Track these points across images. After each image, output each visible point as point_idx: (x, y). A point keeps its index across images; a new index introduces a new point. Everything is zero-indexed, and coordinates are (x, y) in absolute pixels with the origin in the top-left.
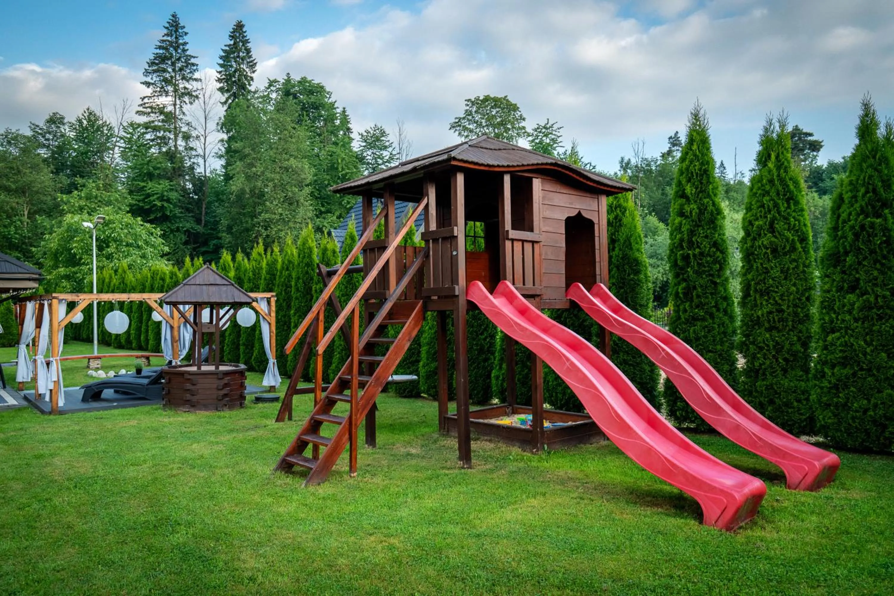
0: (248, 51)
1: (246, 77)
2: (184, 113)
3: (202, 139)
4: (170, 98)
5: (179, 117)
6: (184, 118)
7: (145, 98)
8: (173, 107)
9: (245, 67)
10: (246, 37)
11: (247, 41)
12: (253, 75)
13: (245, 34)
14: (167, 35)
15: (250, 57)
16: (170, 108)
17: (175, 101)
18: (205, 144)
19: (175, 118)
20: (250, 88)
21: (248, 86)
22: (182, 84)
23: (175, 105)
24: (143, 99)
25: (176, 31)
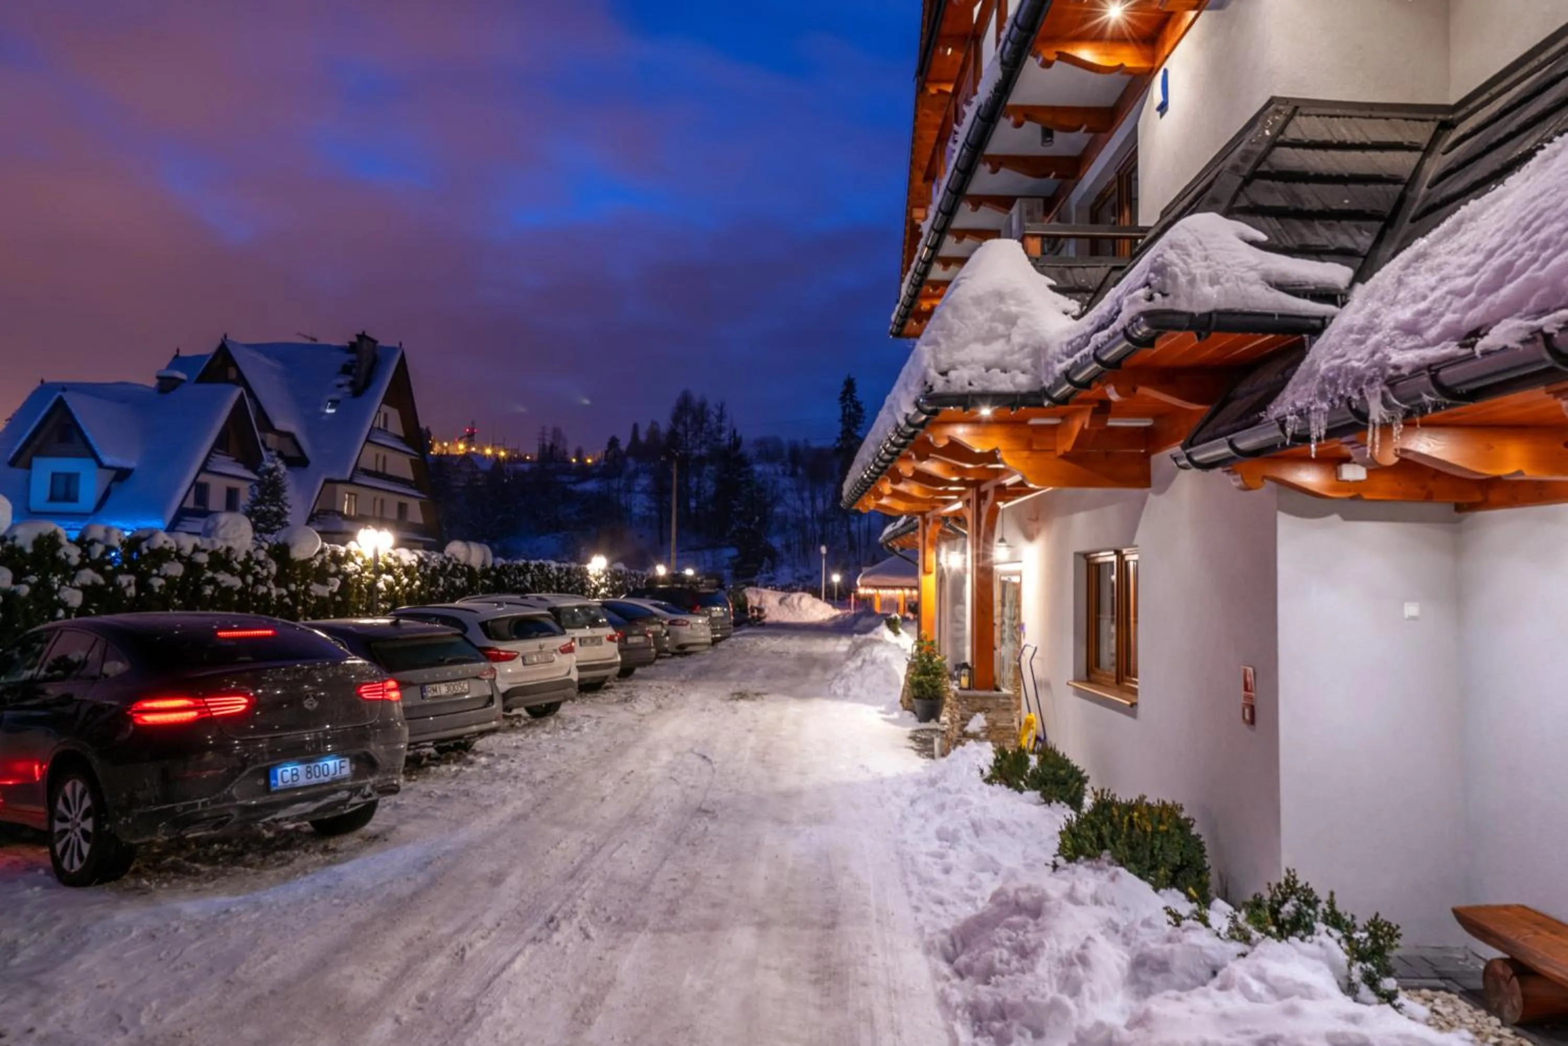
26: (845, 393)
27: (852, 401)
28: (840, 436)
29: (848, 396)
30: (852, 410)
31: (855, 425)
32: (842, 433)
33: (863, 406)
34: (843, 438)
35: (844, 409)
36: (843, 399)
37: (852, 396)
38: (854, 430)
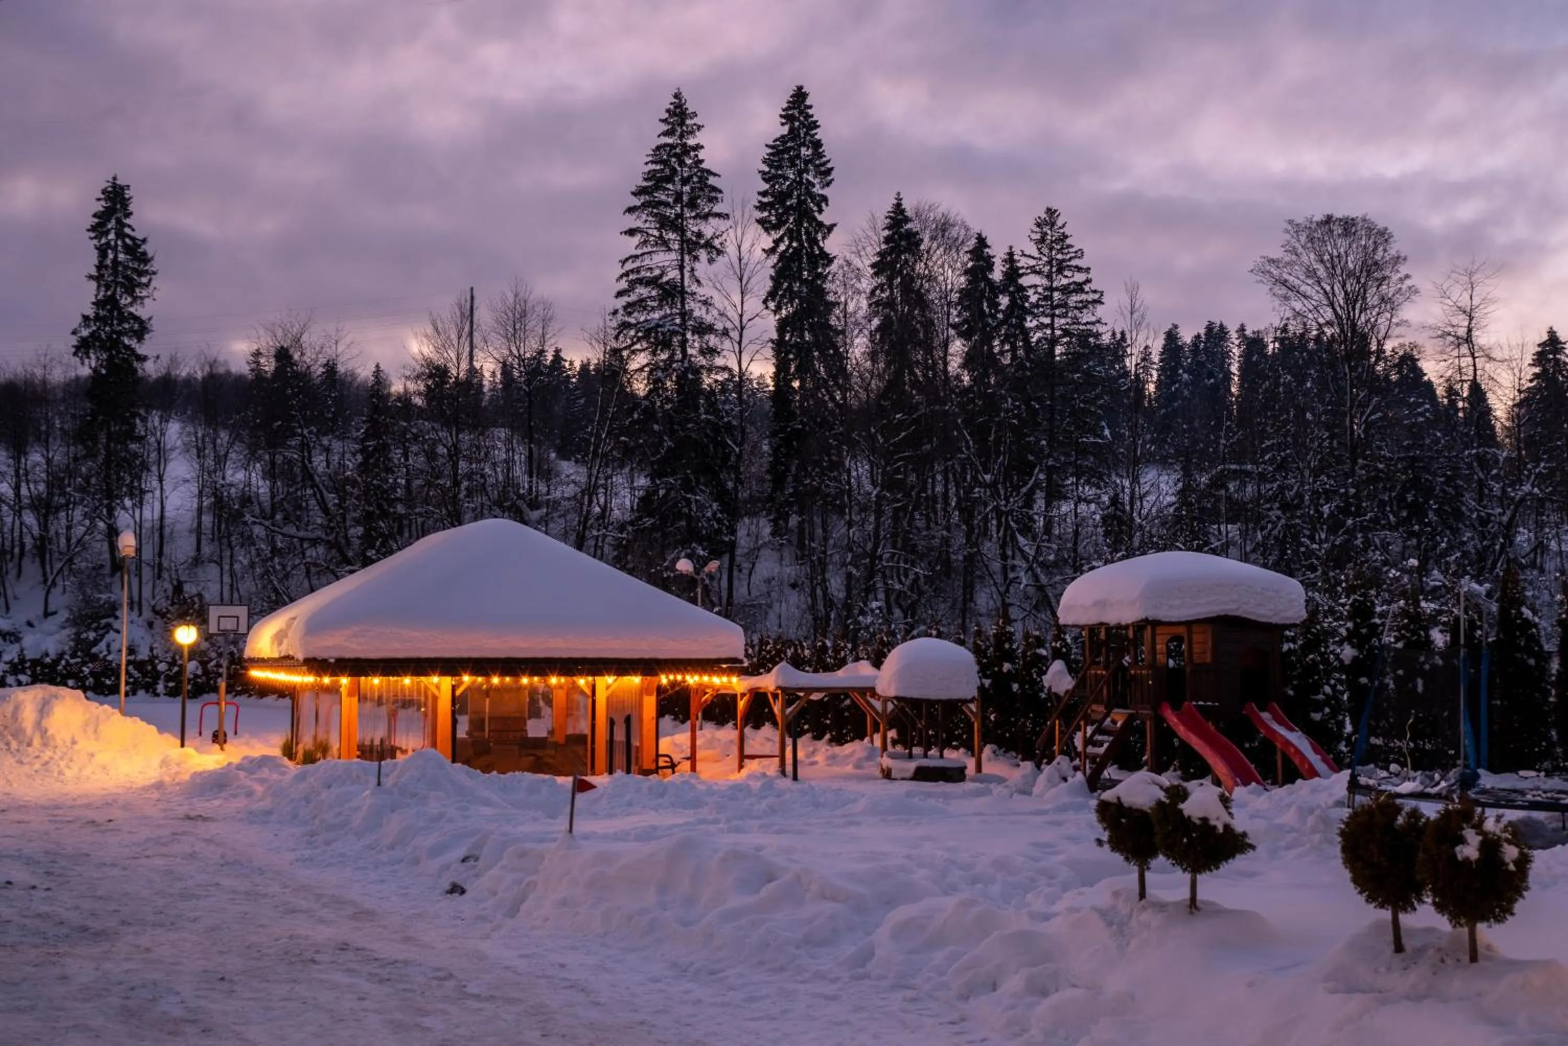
0: (817, 145)
1: (812, 196)
2: (698, 281)
3: (735, 335)
4: (674, 256)
5: (689, 290)
6: (700, 291)
7: (627, 260)
8: (677, 272)
9: (810, 178)
10: (812, 116)
11: (815, 125)
12: (826, 192)
13: (810, 112)
14: (666, 134)
15: (821, 156)
16: (673, 274)
17: (682, 260)
18: (740, 343)
19: (683, 292)
20: (820, 218)
21: (816, 214)
22: (693, 227)
23: (681, 268)
24: (624, 262)
25: (682, 123)
26: (103, 218)
27: (120, 235)
28: (90, 312)
29: (112, 224)
30: (121, 257)
31: (130, 287)
32: (98, 304)
33: (148, 248)
34: (97, 318)
35: (102, 251)
36: (98, 229)
37: (121, 224)
38: (125, 300)
